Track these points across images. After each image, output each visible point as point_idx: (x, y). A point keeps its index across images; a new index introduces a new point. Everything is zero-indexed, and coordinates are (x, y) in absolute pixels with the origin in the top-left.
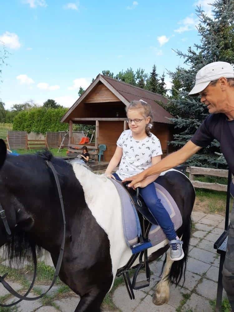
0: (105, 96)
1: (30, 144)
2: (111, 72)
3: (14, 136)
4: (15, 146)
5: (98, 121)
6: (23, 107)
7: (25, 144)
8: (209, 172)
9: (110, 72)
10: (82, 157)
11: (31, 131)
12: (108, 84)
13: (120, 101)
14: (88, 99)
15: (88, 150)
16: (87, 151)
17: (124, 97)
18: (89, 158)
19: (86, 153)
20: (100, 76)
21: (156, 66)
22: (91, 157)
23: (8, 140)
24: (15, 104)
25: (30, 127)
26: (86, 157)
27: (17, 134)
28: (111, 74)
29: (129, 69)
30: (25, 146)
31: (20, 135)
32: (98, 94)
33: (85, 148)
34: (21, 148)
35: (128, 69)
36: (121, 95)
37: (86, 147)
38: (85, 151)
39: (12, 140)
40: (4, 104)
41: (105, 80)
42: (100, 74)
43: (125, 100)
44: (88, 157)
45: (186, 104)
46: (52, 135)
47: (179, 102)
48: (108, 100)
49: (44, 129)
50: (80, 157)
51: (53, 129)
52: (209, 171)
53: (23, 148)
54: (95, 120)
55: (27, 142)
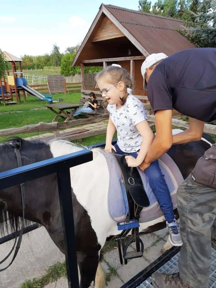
0: (110, 31)
1: (68, 88)
3: (53, 81)
4: (55, 89)
5: (106, 62)
6: (76, 49)
7: (64, 87)
8: (214, 130)
10: (89, 104)
11: (75, 73)
12: (112, 15)
13: (124, 36)
14: (94, 37)
15: (95, 95)
16: (94, 97)
17: (127, 30)
18: (97, 105)
19: (94, 100)
20: (103, 7)
22: (99, 104)
23: (48, 85)
25: (74, 69)
26: (94, 105)
27: (56, 78)
30: (64, 89)
31: (58, 79)
32: (104, 29)
33: (92, 94)
34: (60, 91)
36: (125, 28)
37: (94, 94)
38: (92, 97)
39: (51, 84)
40: (59, 48)
41: (108, 11)
42: (102, 4)
43: (129, 34)
44: (95, 104)
45: (209, 32)
46: (89, 77)
47: (200, 31)
48: (113, 36)
49: (86, 70)
50: (88, 104)
51: (94, 70)
52: (214, 128)
53: (62, 91)
54: (102, 61)
55: (66, 86)
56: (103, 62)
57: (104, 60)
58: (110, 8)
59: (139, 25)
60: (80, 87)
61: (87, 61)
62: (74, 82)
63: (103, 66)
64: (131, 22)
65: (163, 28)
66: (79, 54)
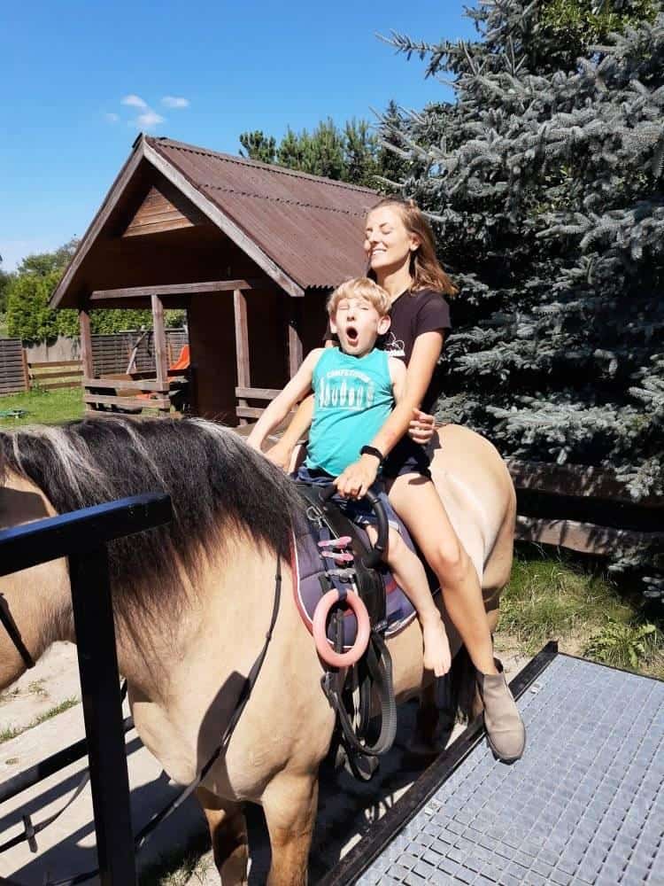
0: (169, 208)
1: (37, 377)
2: (267, 136)
5: (159, 296)
7: (22, 376)
9: (264, 136)
20: (144, 142)
21: (395, 104)
24: (26, 256)
28: (268, 142)
29: (326, 122)
30: (21, 383)
31: (1, 350)
32: (148, 204)
35: (321, 122)
41: (159, 155)
42: (141, 135)
46: (104, 345)
54: (148, 294)
55: (27, 371)
56: (149, 297)
57: (154, 292)
58: (165, 146)
59: (252, 196)
60: (81, 373)
61: (100, 292)
62: (54, 359)
63: (151, 308)
64: (230, 187)
65: (317, 207)
66: (73, 273)
